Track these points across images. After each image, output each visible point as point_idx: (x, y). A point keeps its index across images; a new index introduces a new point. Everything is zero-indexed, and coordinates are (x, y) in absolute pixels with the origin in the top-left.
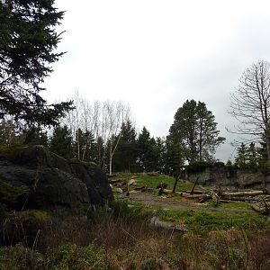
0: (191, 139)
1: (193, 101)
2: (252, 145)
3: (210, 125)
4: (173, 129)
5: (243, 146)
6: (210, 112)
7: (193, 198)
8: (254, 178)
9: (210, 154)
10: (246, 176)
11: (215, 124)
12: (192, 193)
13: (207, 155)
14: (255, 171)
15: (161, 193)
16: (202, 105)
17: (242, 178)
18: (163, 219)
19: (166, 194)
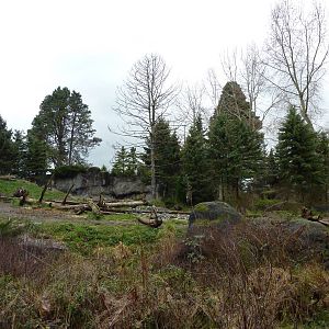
0: (60, 137)
1: (65, 89)
2: (133, 150)
3: (85, 122)
4: (37, 121)
5: (123, 150)
6: (86, 106)
7: (67, 210)
8: (132, 187)
9: (82, 157)
10: (124, 184)
11: (91, 121)
12: (64, 203)
13: (78, 158)
14: (134, 180)
15: (23, 203)
16: (77, 96)
17: (120, 187)
18: (35, 236)
19: (30, 204)
